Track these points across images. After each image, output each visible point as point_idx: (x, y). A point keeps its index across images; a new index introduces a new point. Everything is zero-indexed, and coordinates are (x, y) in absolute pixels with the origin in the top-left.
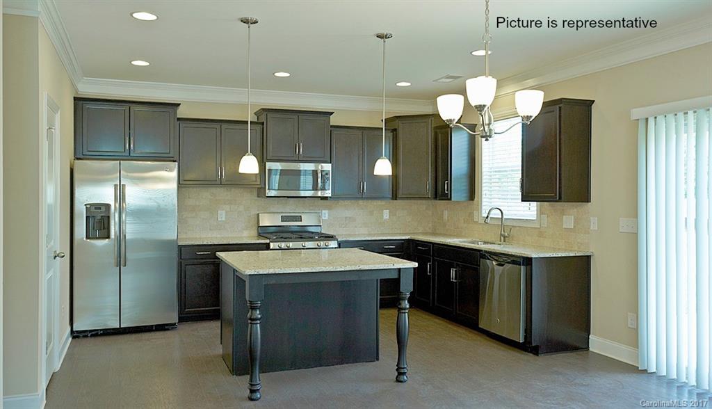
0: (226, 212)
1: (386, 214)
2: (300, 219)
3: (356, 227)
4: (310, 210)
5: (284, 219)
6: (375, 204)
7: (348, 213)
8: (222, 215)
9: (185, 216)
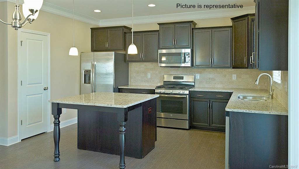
0: (151, 74)
1: (234, 77)
2: (182, 78)
3: (215, 84)
4: (190, 73)
5: (175, 78)
6: (227, 70)
7: (211, 76)
8: (149, 76)
9: (134, 75)
